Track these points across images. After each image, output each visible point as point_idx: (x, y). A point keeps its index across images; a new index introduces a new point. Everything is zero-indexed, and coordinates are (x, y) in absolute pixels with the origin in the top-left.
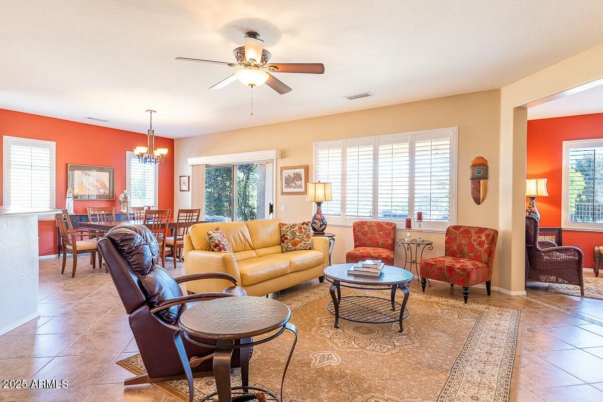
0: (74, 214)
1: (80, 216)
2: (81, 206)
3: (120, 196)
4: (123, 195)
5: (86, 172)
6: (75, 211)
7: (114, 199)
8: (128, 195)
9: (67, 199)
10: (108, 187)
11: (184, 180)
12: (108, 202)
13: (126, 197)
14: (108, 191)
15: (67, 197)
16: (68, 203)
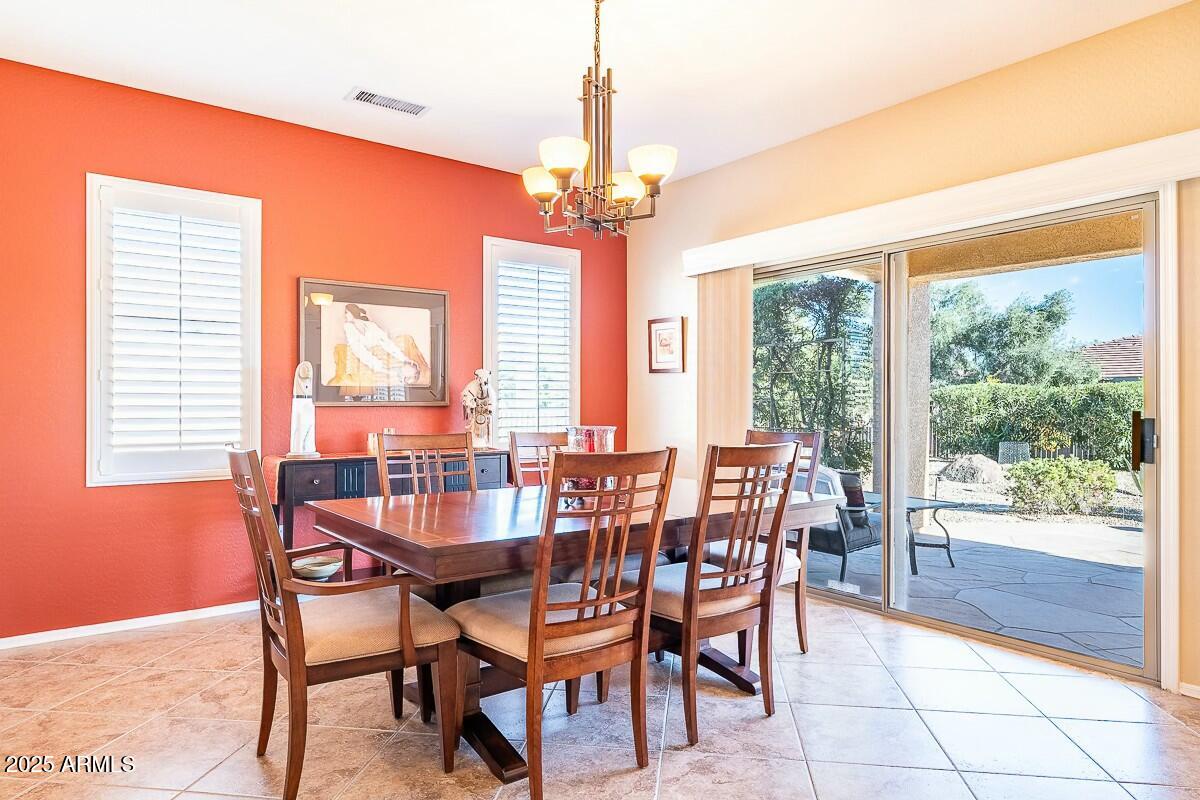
0: (317, 456)
1: (335, 462)
2: (341, 427)
3: (465, 392)
4: (473, 387)
5: (360, 306)
6: (320, 446)
7: (447, 402)
8: (489, 386)
9: (295, 400)
10: (428, 359)
11: (665, 335)
12: (430, 412)
13: (483, 396)
14: (428, 374)
15: (295, 394)
16: (299, 416)
